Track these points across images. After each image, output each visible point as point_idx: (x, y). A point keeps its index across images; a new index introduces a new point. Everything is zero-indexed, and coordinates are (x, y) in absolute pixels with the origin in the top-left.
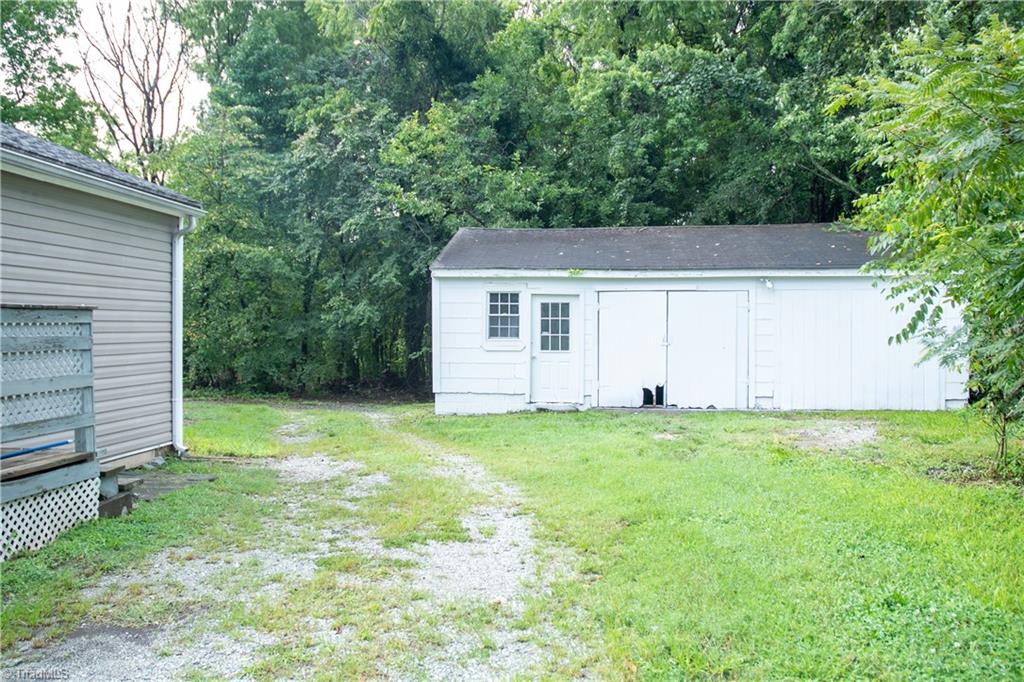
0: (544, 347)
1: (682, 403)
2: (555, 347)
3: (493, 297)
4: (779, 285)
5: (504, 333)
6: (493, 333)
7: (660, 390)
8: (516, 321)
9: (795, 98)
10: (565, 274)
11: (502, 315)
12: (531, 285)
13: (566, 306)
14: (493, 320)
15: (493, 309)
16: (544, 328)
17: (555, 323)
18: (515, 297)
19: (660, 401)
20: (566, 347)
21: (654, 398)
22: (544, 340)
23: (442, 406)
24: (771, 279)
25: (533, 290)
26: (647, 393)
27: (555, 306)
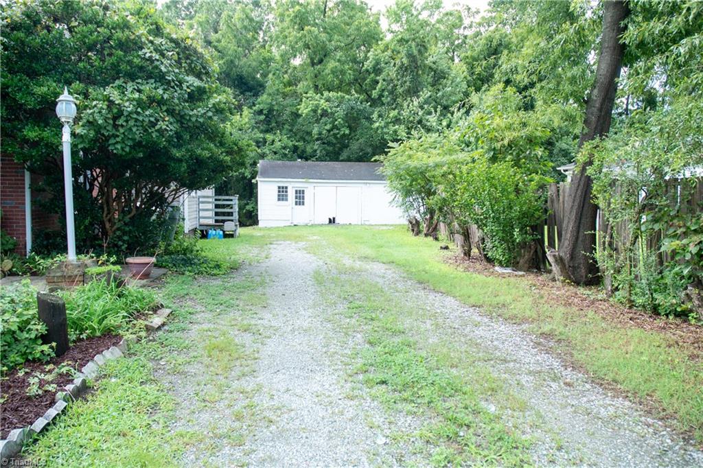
0: (296, 204)
1: (341, 223)
2: (300, 204)
3: (279, 187)
4: (371, 185)
5: (283, 200)
6: (279, 200)
7: (334, 219)
8: (287, 196)
9: (380, 116)
10: (304, 180)
11: (282, 194)
12: (292, 183)
13: (303, 191)
14: (279, 195)
15: (279, 192)
16: (296, 198)
17: (300, 196)
18: (286, 188)
19: (334, 222)
20: (303, 204)
21: (332, 221)
22: (296, 202)
23: (261, 224)
24: (369, 183)
25: (293, 185)
26: (330, 219)
27: (300, 191)
